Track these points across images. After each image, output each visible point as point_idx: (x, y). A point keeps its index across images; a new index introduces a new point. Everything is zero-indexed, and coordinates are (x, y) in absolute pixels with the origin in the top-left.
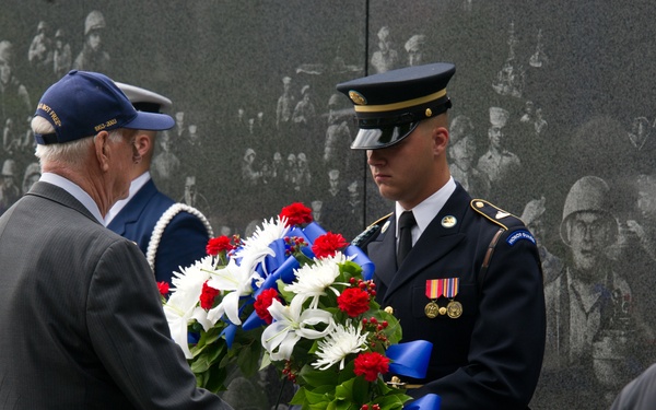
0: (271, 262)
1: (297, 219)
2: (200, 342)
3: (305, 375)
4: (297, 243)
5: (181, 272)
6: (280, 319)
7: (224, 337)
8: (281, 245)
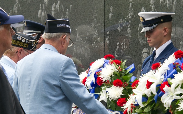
0: (169, 71)
1: (179, 56)
2: (148, 101)
3: (176, 112)
4: (177, 65)
5: (142, 76)
6: (167, 92)
7: (154, 99)
8: (172, 66)
